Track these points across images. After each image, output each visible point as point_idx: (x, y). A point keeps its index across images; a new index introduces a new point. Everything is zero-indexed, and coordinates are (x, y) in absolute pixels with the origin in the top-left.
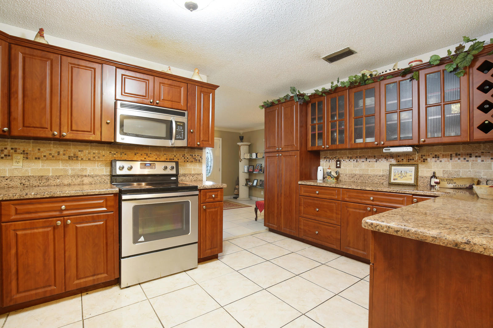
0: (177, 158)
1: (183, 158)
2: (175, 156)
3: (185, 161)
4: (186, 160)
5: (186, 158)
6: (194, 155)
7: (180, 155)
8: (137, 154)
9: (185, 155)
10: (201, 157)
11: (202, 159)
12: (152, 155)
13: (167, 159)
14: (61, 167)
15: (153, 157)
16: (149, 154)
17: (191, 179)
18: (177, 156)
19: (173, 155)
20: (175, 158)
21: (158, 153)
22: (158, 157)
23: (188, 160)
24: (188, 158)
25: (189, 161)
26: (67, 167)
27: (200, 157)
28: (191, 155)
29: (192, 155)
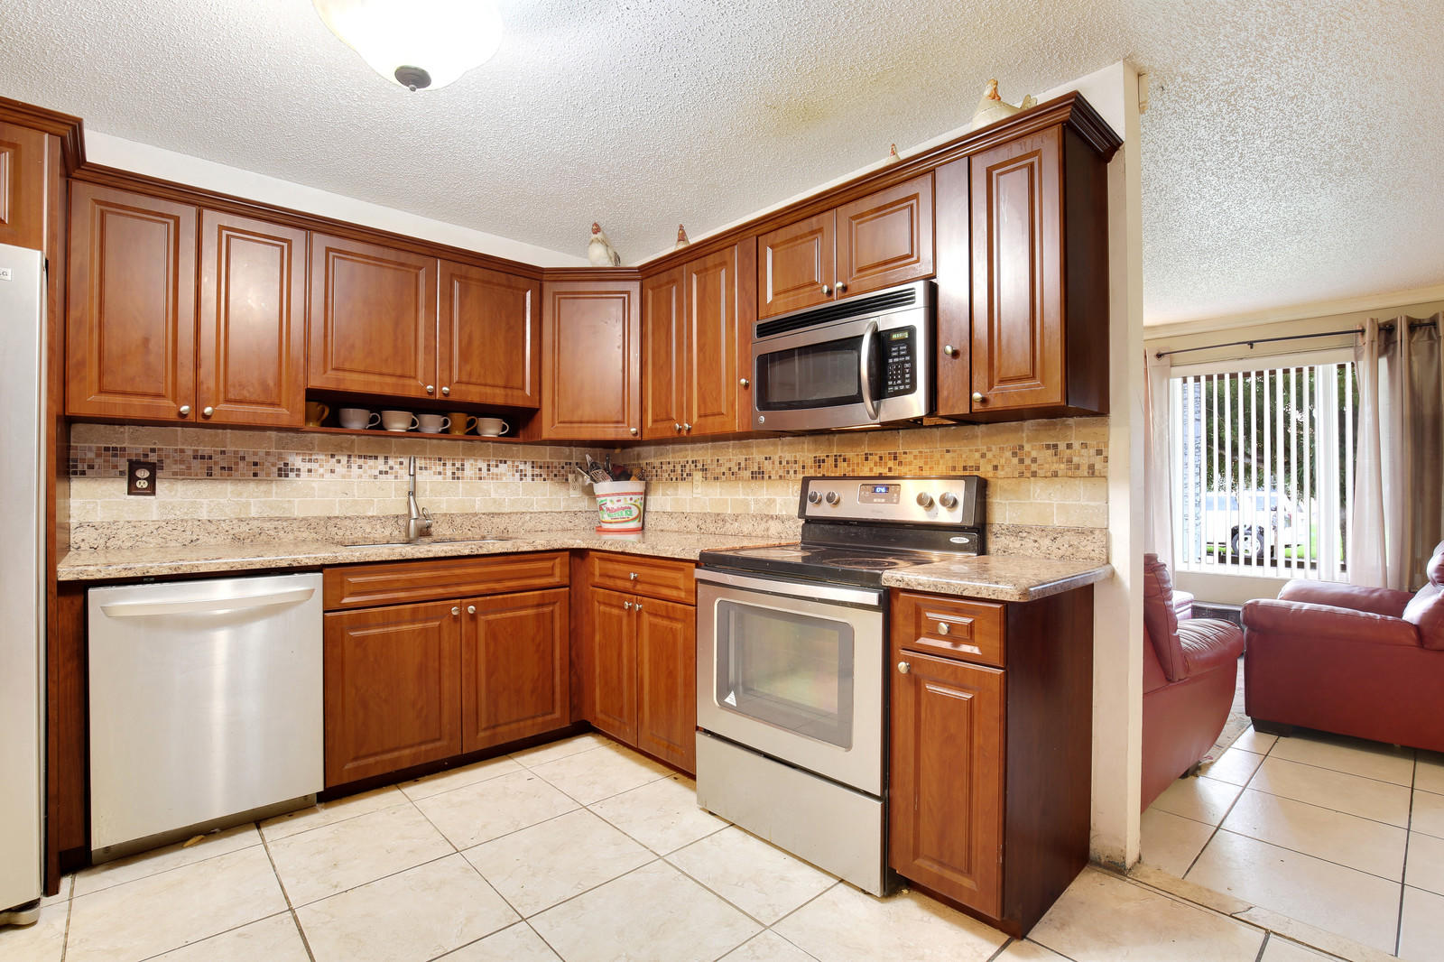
0: (990, 461)
1: (1015, 460)
2: (983, 456)
3: (1021, 475)
4: (1028, 467)
5: (1028, 461)
6: (1062, 446)
7: (1002, 449)
8: (870, 457)
9: (1021, 447)
10: (1099, 452)
11: (1106, 460)
12: (909, 458)
13: (954, 468)
14: (742, 497)
15: (910, 463)
16: (900, 453)
17: (1044, 549)
18: (989, 455)
19: (977, 451)
20: (982, 462)
21: (925, 449)
22: (926, 463)
23: (1034, 467)
24: (1034, 460)
25: (1041, 473)
26: (748, 495)
27: (1092, 452)
28: (1048, 447)
29: (1055, 446)
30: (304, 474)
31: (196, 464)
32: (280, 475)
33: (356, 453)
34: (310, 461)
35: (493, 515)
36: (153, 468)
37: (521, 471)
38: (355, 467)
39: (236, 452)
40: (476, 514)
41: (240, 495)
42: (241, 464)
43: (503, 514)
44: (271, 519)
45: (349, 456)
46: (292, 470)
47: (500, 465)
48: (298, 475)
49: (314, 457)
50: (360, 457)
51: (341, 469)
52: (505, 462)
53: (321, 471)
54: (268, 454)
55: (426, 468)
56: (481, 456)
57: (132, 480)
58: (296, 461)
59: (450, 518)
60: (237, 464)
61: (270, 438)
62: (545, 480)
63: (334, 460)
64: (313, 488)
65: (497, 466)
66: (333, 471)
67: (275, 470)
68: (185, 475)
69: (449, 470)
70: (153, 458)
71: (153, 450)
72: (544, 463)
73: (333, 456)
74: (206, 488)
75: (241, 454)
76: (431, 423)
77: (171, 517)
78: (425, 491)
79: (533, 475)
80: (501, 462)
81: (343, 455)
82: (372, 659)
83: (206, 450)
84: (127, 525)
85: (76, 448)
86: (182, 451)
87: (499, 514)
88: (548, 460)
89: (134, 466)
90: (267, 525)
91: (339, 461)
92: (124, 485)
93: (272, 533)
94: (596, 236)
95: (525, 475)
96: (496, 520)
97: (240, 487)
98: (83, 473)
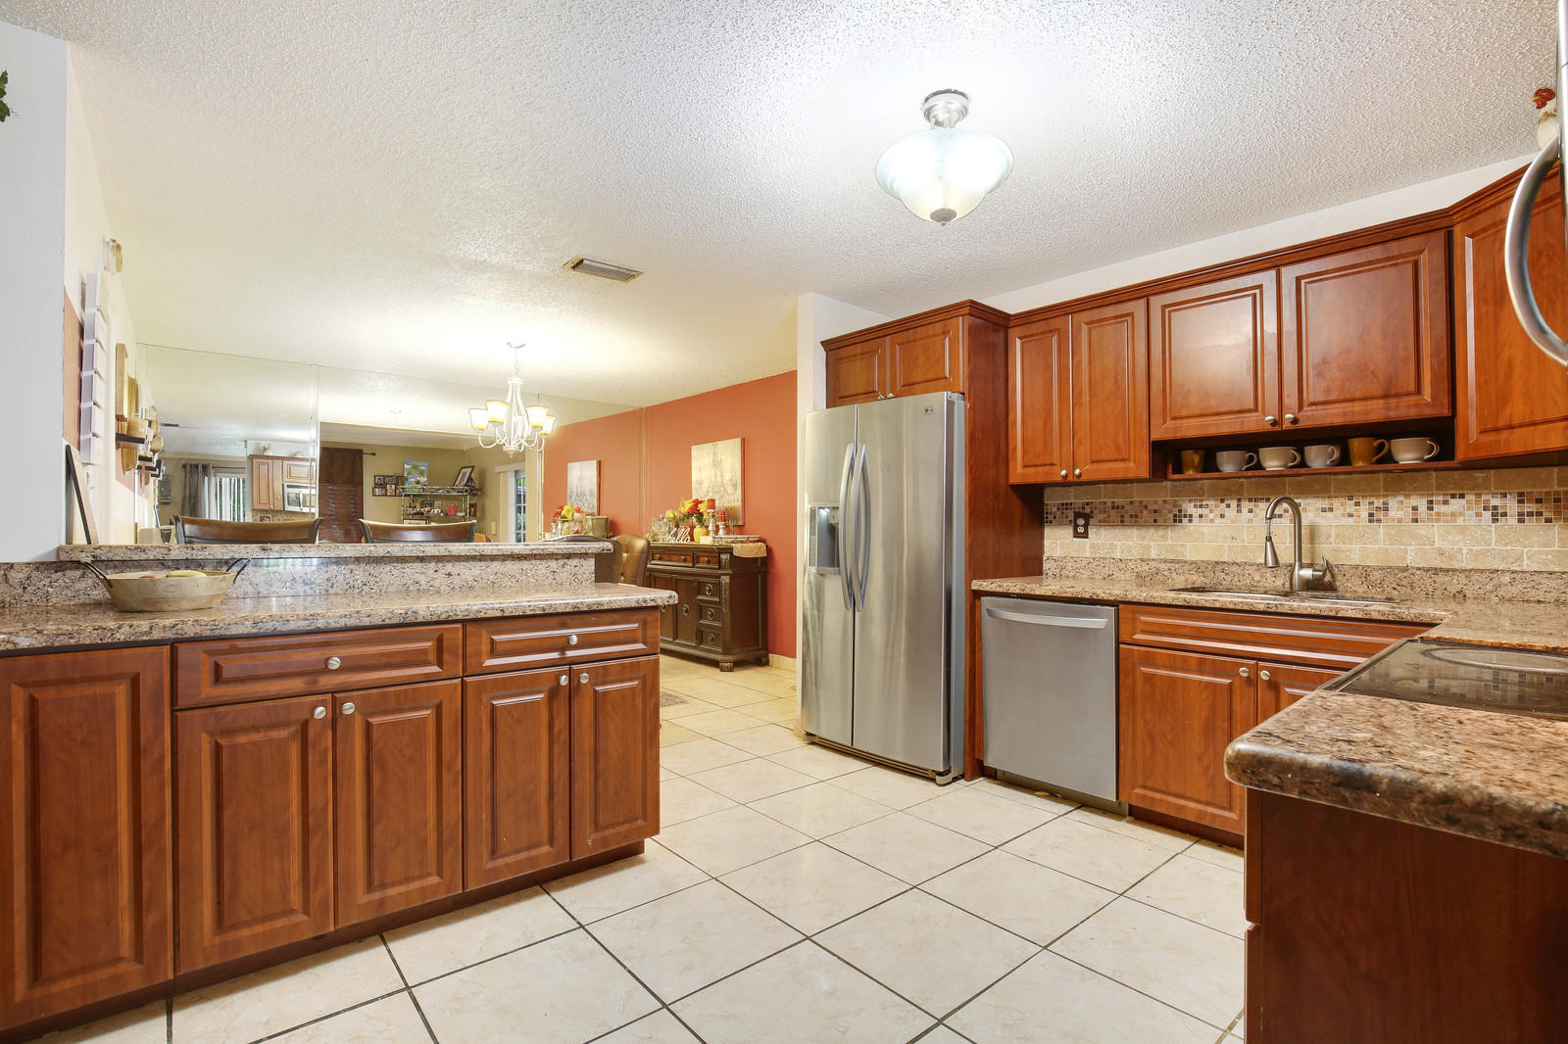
30: (1195, 520)
31: (1113, 513)
32: (1175, 521)
33: (1245, 496)
34: (1201, 506)
35: (1436, 571)
36: (1087, 517)
37: (1495, 508)
38: (1245, 510)
39: (1141, 502)
40: (1406, 569)
41: (1143, 538)
42: (1145, 512)
43: (1454, 570)
44: (1166, 561)
45: (1239, 500)
46: (1185, 516)
47: (1452, 501)
48: (1190, 521)
49: (1204, 503)
50: (1250, 500)
51: (1231, 513)
52: (1462, 496)
53: (1211, 516)
54: (1165, 501)
55: (1331, 510)
56: (1415, 489)
57: (1076, 526)
58: (1190, 508)
59: (1364, 572)
60: (1141, 512)
61: (1166, 487)
62: (1548, 520)
63: (1224, 505)
64: (1203, 533)
65: (1445, 502)
66: (1222, 516)
67: (1171, 516)
68: (1106, 523)
69: (1364, 512)
70: (1087, 510)
71: (1087, 504)
72: (1548, 494)
73: (1222, 501)
74: (1118, 532)
75: (1145, 503)
76: (1318, 457)
77: (1097, 555)
78: (1329, 536)
79: (1521, 514)
80: (1453, 496)
81: (1232, 499)
82: (1159, 698)
83: (1119, 501)
84: (1072, 560)
85: (1047, 505)
86: (1105, 503)
87: (1448, 571)
88: (1556, 488)
89: (1078, 515)
90: (1162, 566)
91: (1228, 506)
92: (1070, 531)
93: (1166, 573)
94: (1544, 110)
95: (1504, 514)
96: (1441, 578)
97: (1143, 532)
98: (1051, 522)
